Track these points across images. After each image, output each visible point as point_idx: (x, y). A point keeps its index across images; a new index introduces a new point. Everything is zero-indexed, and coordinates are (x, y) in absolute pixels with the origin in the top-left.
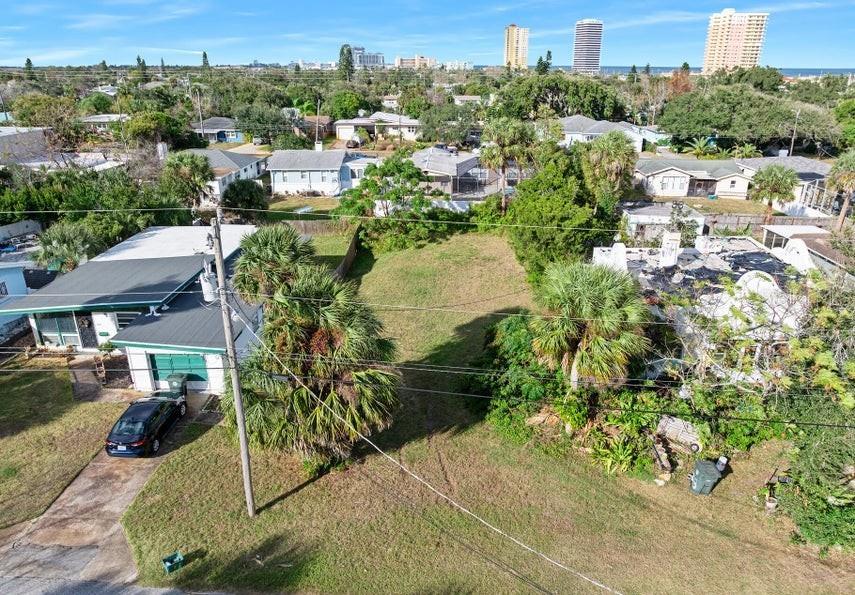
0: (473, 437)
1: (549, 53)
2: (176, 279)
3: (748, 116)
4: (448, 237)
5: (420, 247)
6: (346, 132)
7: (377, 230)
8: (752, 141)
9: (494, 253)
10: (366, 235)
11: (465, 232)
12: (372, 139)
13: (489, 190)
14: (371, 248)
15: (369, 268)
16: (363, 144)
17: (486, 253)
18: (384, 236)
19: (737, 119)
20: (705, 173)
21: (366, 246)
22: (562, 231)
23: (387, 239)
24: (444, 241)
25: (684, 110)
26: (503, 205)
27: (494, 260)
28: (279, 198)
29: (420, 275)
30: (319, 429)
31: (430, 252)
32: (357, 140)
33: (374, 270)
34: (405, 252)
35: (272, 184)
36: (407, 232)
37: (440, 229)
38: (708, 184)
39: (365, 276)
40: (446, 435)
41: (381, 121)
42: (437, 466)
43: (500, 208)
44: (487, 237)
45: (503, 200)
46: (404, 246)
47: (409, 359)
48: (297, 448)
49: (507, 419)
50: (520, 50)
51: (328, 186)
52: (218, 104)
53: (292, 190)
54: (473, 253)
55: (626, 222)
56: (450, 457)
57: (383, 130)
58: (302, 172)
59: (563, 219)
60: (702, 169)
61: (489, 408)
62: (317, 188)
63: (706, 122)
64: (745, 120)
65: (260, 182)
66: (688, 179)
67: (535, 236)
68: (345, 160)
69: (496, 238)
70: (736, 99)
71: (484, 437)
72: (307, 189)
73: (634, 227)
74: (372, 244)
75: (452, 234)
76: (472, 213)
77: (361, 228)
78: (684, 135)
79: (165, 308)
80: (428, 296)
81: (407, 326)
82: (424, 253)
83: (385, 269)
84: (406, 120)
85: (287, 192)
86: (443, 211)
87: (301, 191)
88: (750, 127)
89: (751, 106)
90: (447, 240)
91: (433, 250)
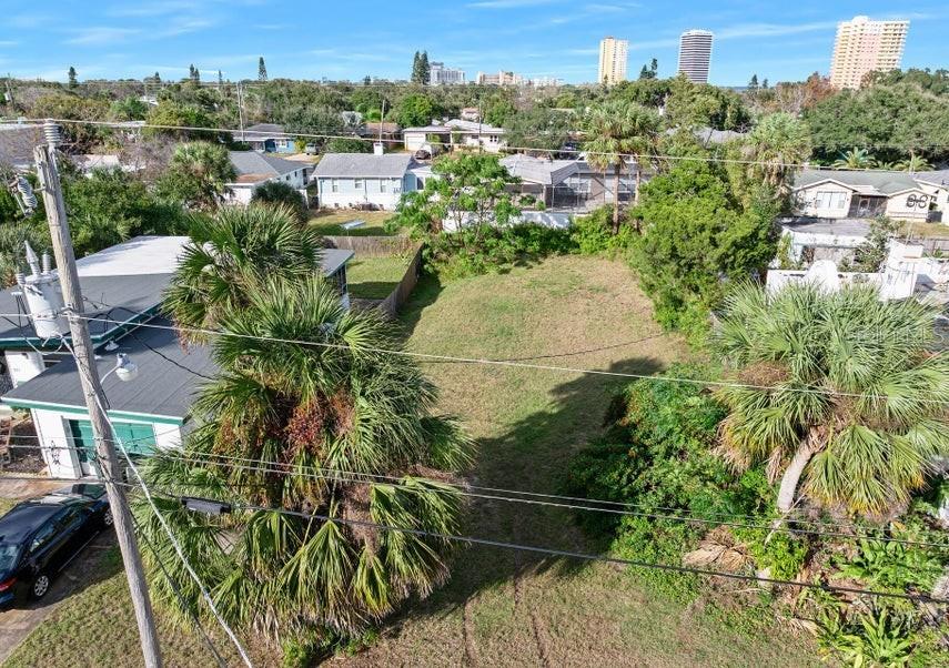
0: (592, 583)
1: (655, 61)
2: (136, 305)
3: (917, 122)
4: (541, 260)
5: (505, 272)
6: (416, 141)
7: (445, 250)
8: (919, 153)
9: (604, 281)
10: (431, 255)
11: (564, 252)
12: (446, 150)
13: (591, 206)
14: (437, 272)
15: (433, 298)
16: (436, 154)
17: (594, 282)
18: (455, 257)
19: (901, 126)
20: (871, 187)
21: (431, 270)
22: (716, 246)
23: (459, 261)
24: (535, 265)
25: (832, 116)
26: (615, 219)
27: (605, 290)
28: (326, 212)
29: (503, 308)
30: (302, 591)
31: (517, 279)
32: (428, 149)
33: (439, 301)
34: (482, 279)
35: (319, 195)
36: (486, 252)
37: (530, 249)
38: (876, 201)
39: (427, 308)
40: (544, 579)
41: (458, 129)
42: (532, 647)
43: (611, 223)
44: (594, 260)
45: (616, 213)
46: (481, 271)
47: (484, 435)
48: (260, 627)
49: (649, 550)
50: (617, 63)
51: (388, 198)
52: (269, 110)
53: (344, 204)
54: (576, 281)
55: (788, 241)
56: (554, 627)
57: (459, 139)
58: (357, 179)
59: (717, 229)
60: (865, 182)
61: (620, 530)
62: (375, 200)
63: (861, 129)
64: (912, 126)
65: (304, 192)
66: (850, 194)
67: (674, 254)
68: (410, 167)
69: (606, 261)
70: (899, 101)
71: (612, 585)
72: (363, 201)
73: (799, 250)
74: (439, 267)
75: (545, 256)
76: (574, 230)
77: (425, 246)
78: (831, 146)
79: (113, 346)
80: (514, 338)
81: (483, 381)
82: (507, 280)
83: (455, 300)
84: (488, 128)
85: (336, 205)
86: (535, 227)
87: (354, 204)
88: (919, 135)
89: (919, 110)
90: (540, 263)
91: (520, 276)
